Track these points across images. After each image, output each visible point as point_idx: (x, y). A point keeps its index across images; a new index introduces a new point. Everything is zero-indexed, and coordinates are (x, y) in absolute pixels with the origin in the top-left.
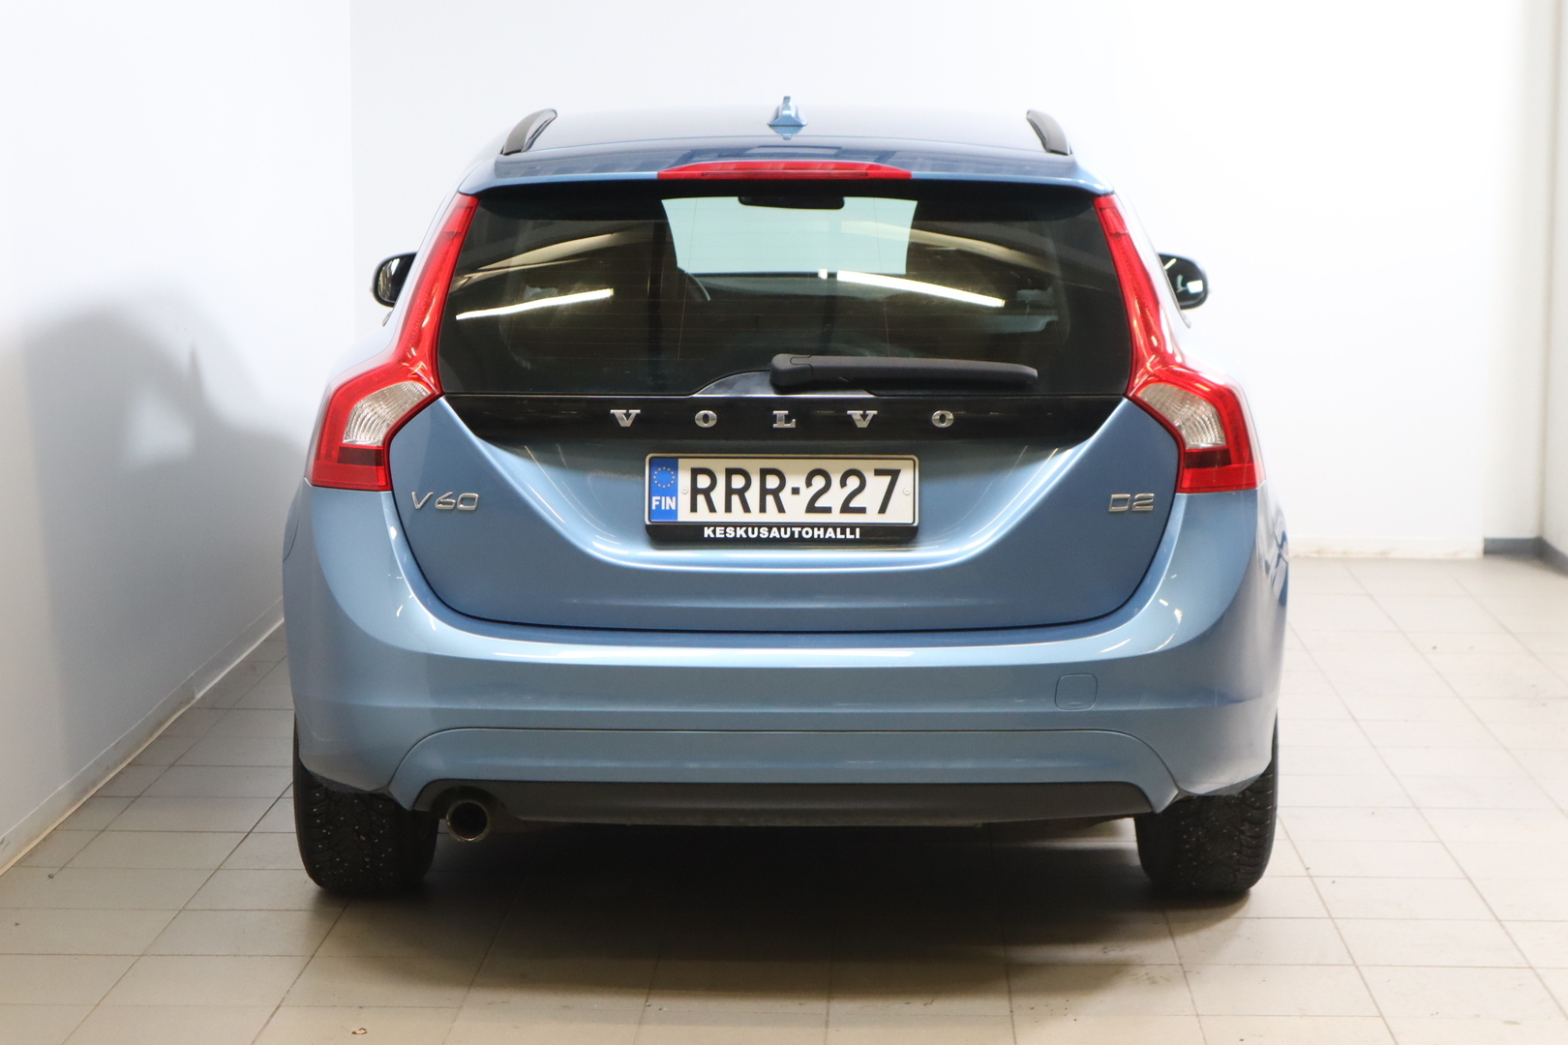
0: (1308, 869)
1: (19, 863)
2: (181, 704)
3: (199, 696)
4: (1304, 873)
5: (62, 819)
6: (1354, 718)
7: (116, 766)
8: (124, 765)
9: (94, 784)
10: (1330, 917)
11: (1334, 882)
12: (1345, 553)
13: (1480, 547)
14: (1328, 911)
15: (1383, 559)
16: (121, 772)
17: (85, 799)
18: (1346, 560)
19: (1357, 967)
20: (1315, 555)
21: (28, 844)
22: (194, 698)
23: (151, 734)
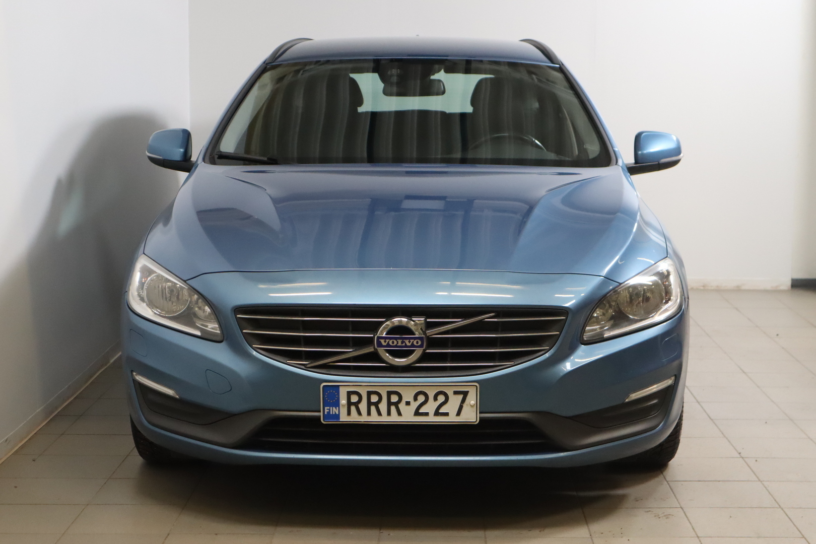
0: (740, 453)
1: (16, 452)
2: (102, 366)
3: (112, 361)
4: (739, 456)
5: (39, 428)
6: (744, 372)
7: (68, 398)
8: (72, 398)
9: (56, 408)
10: (759, 480)
11: (756, 461)
12: (717, 286)
13: (789, 283)
14: (758, 477)
15: (738, 290)
16: (71, 403)
17: (51, 417)
18: (719, 290)
19: (782, 509)
20: (702, 288)
21: (21, 441)
22: (109, 362)
23: (87, 382)
